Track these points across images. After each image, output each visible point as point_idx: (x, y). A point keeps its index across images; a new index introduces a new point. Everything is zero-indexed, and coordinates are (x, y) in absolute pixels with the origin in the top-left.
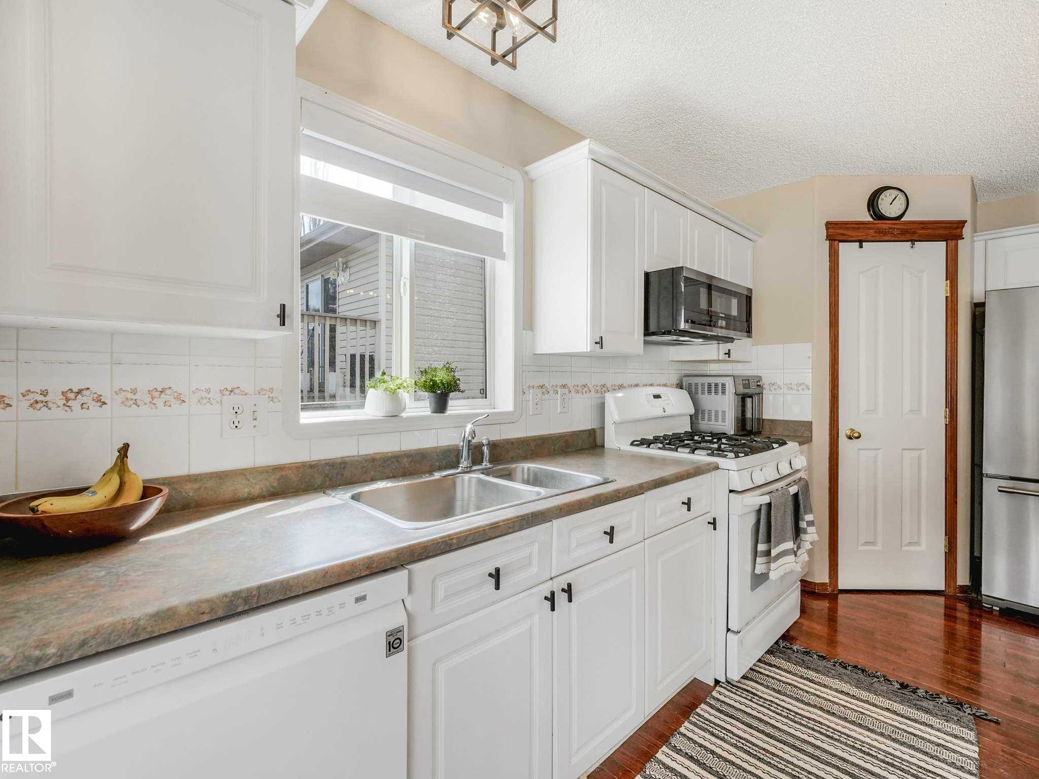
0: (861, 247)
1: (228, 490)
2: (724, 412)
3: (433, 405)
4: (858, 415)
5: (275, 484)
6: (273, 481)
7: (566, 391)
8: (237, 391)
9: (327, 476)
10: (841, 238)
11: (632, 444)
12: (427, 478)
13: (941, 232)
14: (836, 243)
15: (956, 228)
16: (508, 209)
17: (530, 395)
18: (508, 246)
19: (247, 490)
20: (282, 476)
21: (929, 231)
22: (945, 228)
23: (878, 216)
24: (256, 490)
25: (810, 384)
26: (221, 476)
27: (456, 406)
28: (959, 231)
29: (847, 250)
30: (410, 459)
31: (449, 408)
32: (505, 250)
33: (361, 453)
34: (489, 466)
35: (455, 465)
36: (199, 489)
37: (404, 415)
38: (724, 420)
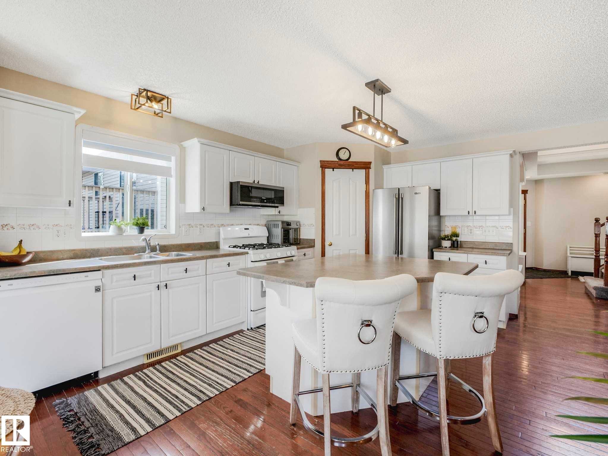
0: (333, 170)
1: (55, 256)
2: (278, 235)
3: (138, 231)
4: (333, 237)
5: (72, 255)
6: (71, 254)
7: (202, 227)
8: (58, 225)
9: (91, 253)
10: (326, 167)
11: (229, 247)
12: (132, 255)
13: (362, 166)
14: (324, 169)
15: (368, 165)
16: (173, 158)
17: (183, 228)
18: (173, 172)
19: (62, 256)
20: (75, 253)
21: (358, 165)
22: (364, 164)
23: (340, 159)
24: (65, 256)
25: (314, 224)
26: (52, 252)
27: (148, 232)
28: (369, 166)
29: (328, 171)
30: (126, 249)
31: (145, 232)
32: (172, 174)
33: (106, 247)
34: (159, 252)
35: (144, 252)
36: (45, 255)
37: (124, 234)
38: (278, 239)
